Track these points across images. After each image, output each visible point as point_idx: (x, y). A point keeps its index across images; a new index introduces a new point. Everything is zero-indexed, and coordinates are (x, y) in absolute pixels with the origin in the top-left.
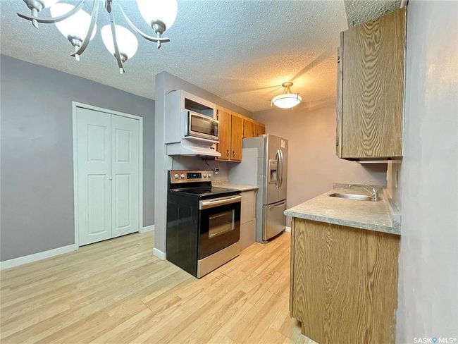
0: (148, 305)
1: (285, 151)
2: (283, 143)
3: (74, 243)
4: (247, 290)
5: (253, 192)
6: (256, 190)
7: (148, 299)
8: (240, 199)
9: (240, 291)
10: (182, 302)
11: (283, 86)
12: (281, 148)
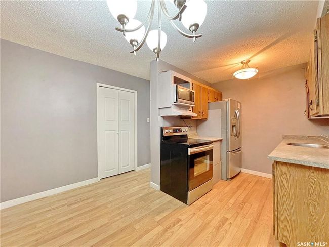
0: (160, 223)
1: (240, 111)
2: (239, 105)
3: (97, 177)
4: (228, 216)
5: (219, 142)
6: (221, 140)
7: (158, 218)
8: (212, 147)
9: (224, 217)
10: (183, 222)
11: (242, 63)
12: (238, 109)
